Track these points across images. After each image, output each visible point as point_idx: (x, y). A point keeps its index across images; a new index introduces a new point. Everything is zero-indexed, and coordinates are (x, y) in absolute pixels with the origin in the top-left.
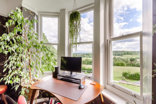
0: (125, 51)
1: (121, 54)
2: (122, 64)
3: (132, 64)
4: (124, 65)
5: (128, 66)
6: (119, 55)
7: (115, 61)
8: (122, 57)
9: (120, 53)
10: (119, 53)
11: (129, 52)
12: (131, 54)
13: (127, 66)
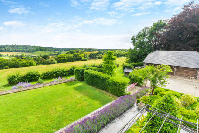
0: (37, 47)
1: (32, 50)
2: (31, 63)
3: (43, 62)
4: (33, 64)
5: (39, 65)
6: (30, 51)
7: (20, 60)
8: (34, 54)
9: (31, 48)
10: (29, 48)
11: (42, 47)
12: (45, 51)
13: (37, 65)
